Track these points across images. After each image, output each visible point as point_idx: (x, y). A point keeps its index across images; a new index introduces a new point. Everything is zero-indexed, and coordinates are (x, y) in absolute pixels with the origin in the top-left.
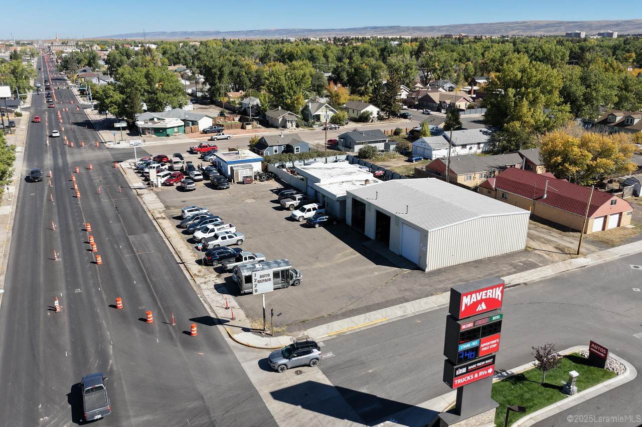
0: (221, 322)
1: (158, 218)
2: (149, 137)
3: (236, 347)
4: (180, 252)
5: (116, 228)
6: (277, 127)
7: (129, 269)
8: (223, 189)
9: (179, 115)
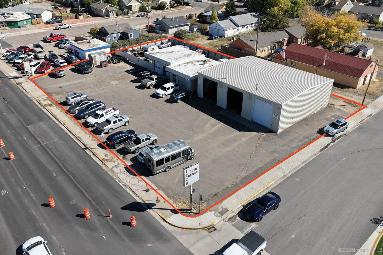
0: (150, 206)
1: (46, 105)
2: (3, 29)
3: (175, 231)
4: (80, 137)
5: (12, 119)
6: (102, 17)
7: (43, 162)
8: (88, 73)
9: (24, 10)
